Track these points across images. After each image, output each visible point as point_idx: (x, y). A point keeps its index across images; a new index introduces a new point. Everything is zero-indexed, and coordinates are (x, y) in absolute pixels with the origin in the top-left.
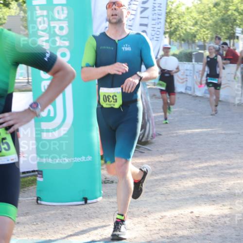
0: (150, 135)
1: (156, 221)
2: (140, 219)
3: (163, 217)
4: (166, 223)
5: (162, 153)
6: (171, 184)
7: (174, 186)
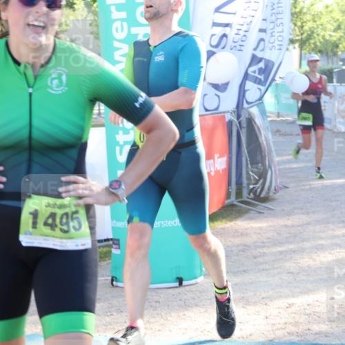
0: (273, 188)
1: (280, 310)
2: (257, 308)
3: (290, 306)
4: (295, 313)
5: (289, 214)
6: (303, 258)
7: (306, 261)
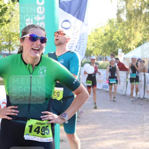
5: (87, 124)
7: (100, 145)
